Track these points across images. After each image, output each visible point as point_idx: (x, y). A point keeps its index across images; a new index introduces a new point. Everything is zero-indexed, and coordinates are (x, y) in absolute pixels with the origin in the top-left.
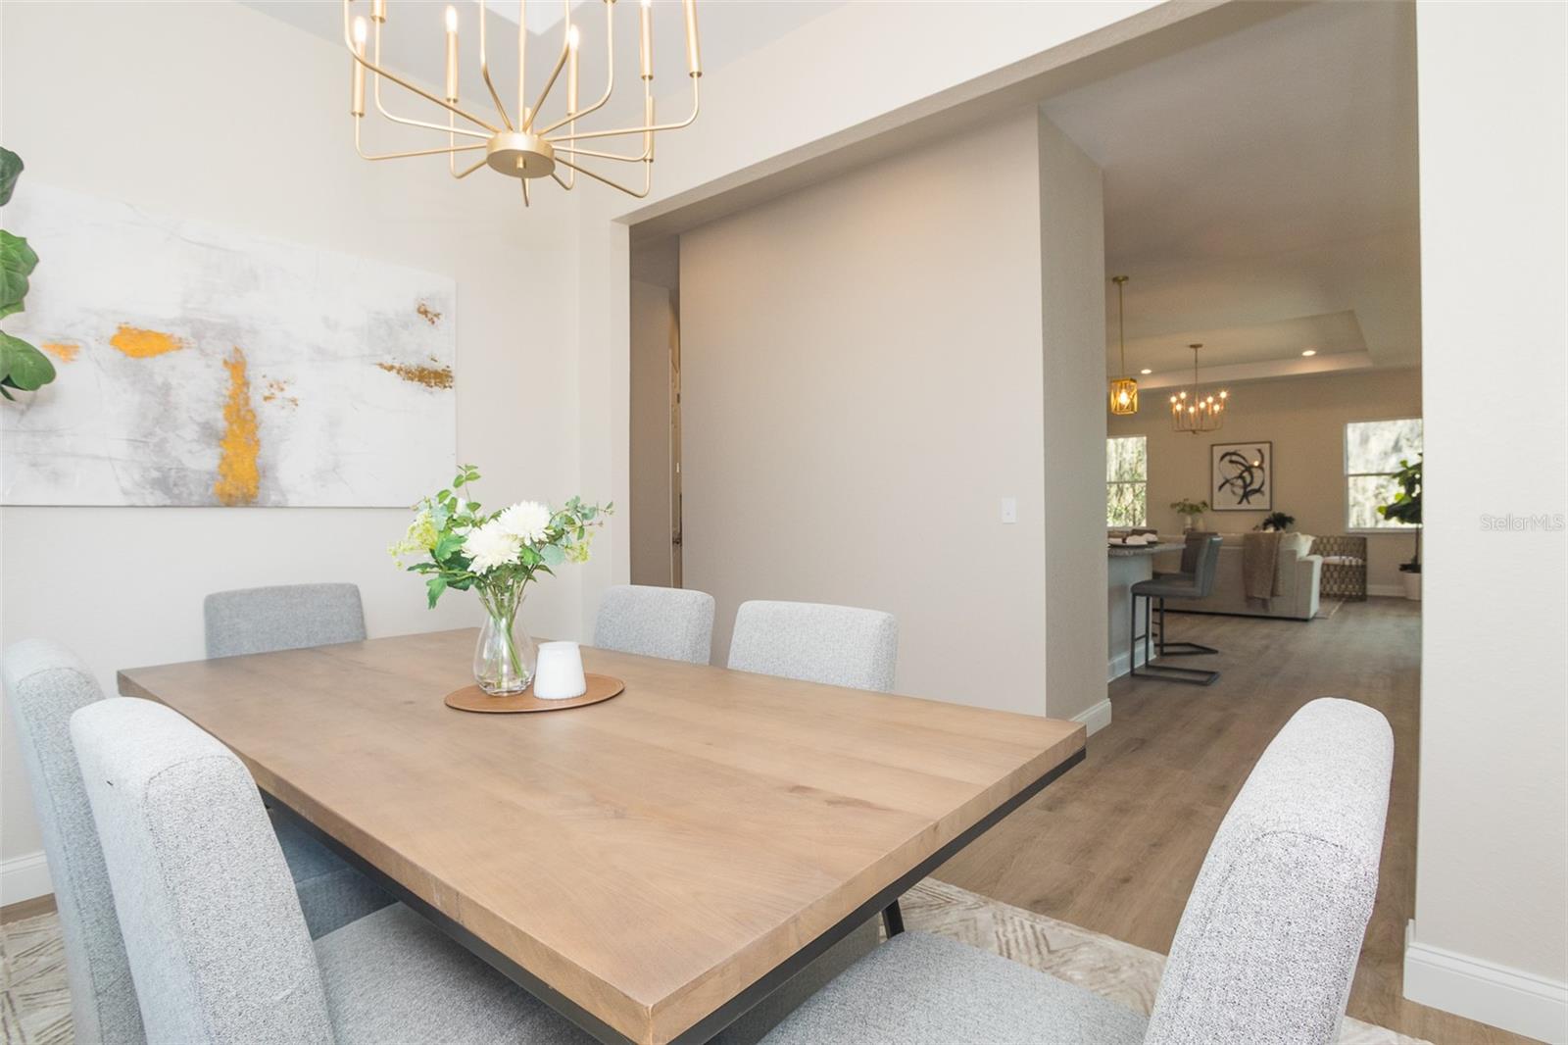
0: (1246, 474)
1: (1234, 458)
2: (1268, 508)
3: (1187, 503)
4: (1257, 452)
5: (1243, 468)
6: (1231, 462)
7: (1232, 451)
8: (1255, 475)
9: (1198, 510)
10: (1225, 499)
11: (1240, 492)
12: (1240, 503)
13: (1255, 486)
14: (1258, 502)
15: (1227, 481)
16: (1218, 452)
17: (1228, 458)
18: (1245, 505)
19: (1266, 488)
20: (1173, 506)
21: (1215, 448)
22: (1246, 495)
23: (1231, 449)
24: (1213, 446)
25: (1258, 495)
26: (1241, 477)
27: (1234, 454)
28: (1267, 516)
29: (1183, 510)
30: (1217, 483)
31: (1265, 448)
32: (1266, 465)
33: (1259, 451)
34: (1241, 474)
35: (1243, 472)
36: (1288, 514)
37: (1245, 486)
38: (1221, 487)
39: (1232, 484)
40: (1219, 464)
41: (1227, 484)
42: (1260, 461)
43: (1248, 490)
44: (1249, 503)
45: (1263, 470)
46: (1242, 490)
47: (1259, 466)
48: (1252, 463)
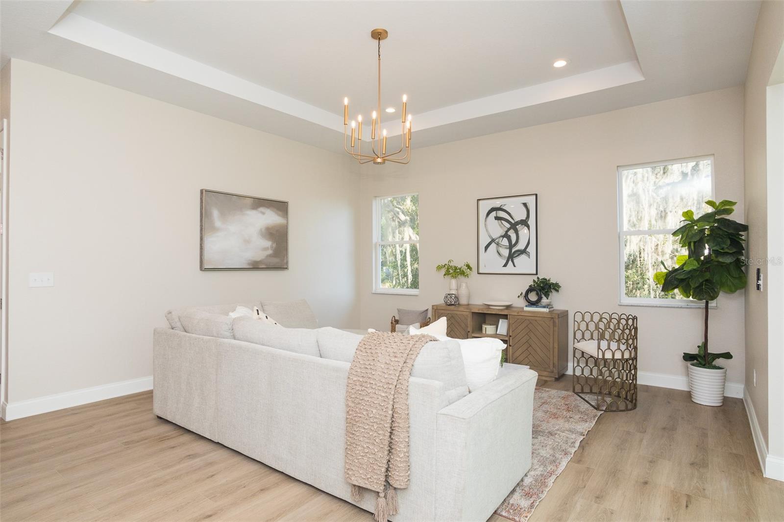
0: (512, 234)
1: (501, 214)
2: (533, 272)
3: (452, 264)
4: (522, 205)
5: (508, 226)
6: (497, 218)
7: (498, 206)
8: (520, 233)
9: (462, 273)
10: (492, 260)
11: (506, 252)
12: (505, 265)
13: (521, 246)
14: (524, 264)
15: (493, 241)
16: (485, 206)
17: (494, 214)
18: (510, 268)
19: (532, 249)
20: (439, 268)
21: (480, 202)
22: (511, 257)
23: (497, 203)
24: (479, 200)
25: (523, 256)
26: (506, 236)
27: (500, 209)
28: (529, 282)
29: (447, 273)
30: (484, 241)
31: (531, 201)
32: (532, 222)
33: (525, 205)
34: (507, 232)
35: (509, 229)
36: (553, 281)
37: (511, 246)
38: (487, 247)
39: (498, 244)
40: (486, 221)
41: (493, 243)
42: (526, 216)
43: (513, 250)
44: (515, 266)
45: (528, 227)
46: (508, 251)
47: (524, 223)
48: (517, 219)
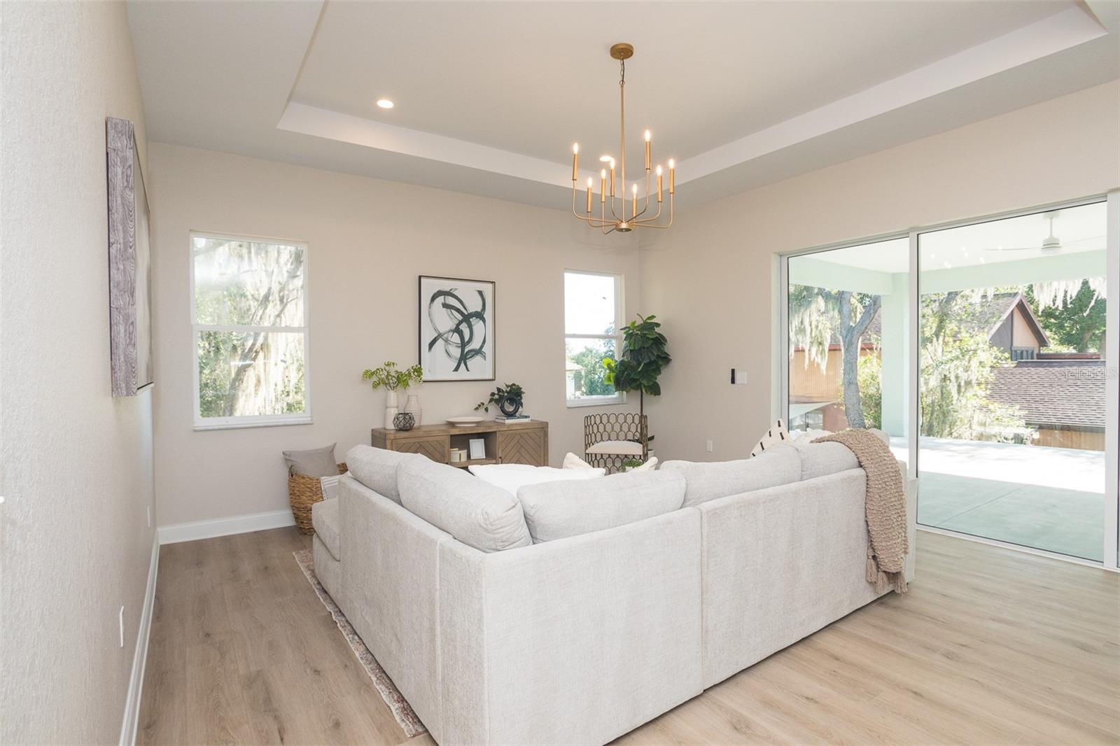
0: (464, 327)
1: (449, 300)
2: (491, 377)
3: (392, 370)
4: (477, 293)
5: (460, 317)
6: (445, 306)
7: (447, 289)
8: (474, 328)
9: (403, 381)
10: (439, 363)
11: (456, 352)
12: (456, 369)
13: (475, 345)
14: (478, 367)
15: (440, 336)
16: (430, 287)
17: (440, 300)
18: (462, 374)
19: (488, 349)
20: (369, 374)
21: (425, 282)
22: (463, 358)
23: (446, 286)
24: (421, 277)
25: (478, 358)
26: (457, 330)
27: (449, 294)
28: (487, 390)
29: (384, 382)
30: (429, 335)
31: (487, 289)
32: (488, 315)
33: (480, 293)
34: (458, 325)
35: (460, 323)
36: (515, 386)
37: (463, 345)
38: (431, 345)
39: (446, 341)
40: (430, 308)
41: (440, 340)
42: (481, 307)
43: (466, 350)
44: (468, 370)
45: (484, 321)
46: (460, 350)
47: (480, 315)
48: (471, 310)
